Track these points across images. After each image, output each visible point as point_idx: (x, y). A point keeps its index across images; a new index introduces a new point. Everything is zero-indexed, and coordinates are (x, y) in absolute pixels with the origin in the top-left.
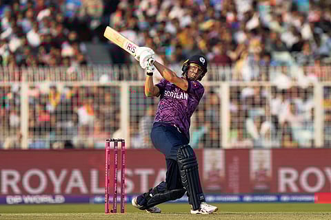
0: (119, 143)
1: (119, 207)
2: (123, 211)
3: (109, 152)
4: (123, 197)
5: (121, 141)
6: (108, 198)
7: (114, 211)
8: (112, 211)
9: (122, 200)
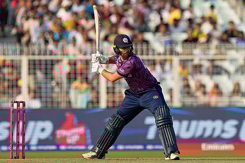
0: (21, 105)
1: (21, 154)
2: (24, 157)
3: (13, 111)
4: (24, 146)
5: (23, 102)
6: (12, 147)
7: (17, 157)
8: (15, 158)
9: (23, 148)
